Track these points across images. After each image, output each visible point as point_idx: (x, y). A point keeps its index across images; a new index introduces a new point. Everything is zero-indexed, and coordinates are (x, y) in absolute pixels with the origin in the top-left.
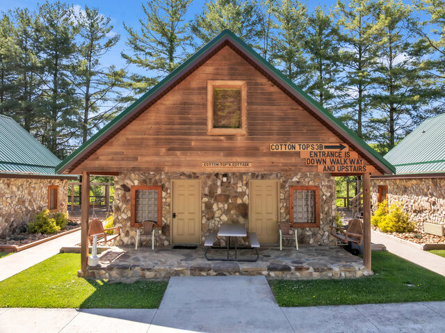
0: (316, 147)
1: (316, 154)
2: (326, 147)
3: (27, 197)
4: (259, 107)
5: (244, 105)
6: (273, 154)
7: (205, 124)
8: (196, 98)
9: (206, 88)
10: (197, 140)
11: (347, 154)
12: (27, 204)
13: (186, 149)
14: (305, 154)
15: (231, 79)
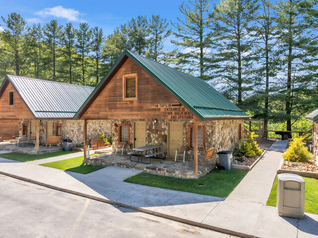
0: (168, 106)
1: (168, 110)
2: (173, 105)
3: (98, 128)
4: (144, 86)
5: (137, 85)
6: (149, 110)
7: (122, 96)
8: (118, 84)
9: (122, 79)
10: (119, 104)
11: (183, 109)
12: (98, 131)
13: (115, 108)
14: (162, 110)
15: (132, 73)
